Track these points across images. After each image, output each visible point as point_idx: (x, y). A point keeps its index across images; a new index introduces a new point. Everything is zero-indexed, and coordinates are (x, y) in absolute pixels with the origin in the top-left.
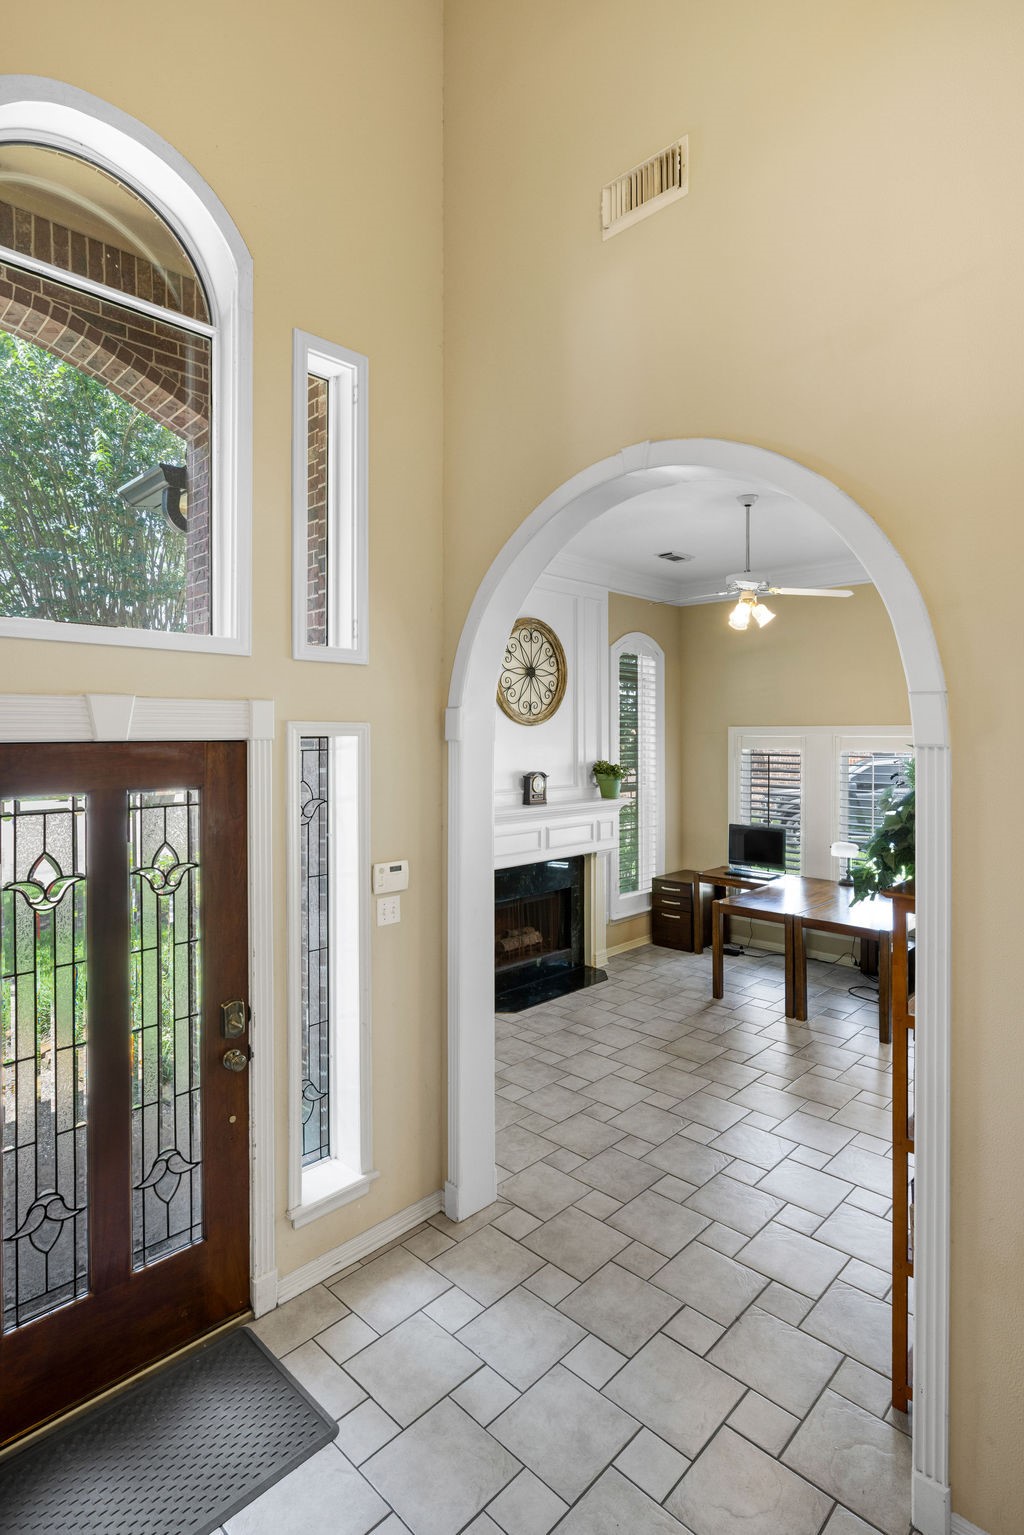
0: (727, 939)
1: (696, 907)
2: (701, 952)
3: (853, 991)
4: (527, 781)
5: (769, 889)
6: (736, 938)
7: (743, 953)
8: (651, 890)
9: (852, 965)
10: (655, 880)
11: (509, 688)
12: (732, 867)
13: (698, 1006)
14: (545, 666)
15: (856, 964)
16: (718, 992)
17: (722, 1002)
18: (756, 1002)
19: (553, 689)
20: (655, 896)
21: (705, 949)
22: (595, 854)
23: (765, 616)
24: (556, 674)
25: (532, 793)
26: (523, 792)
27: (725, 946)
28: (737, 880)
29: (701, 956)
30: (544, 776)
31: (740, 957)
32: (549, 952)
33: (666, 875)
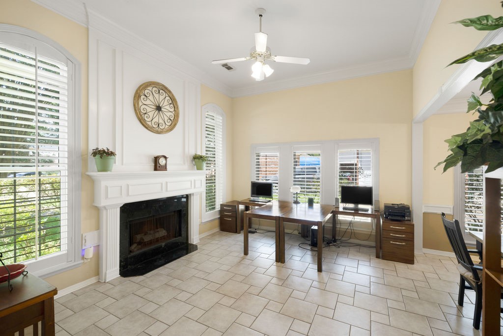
0: (250, 226)
1: (238, 215)
2: (239, 233)
3: (300, 245)
4: (156, 159)
5: (267, 206)
6: (254, 226)
7: (256, 232)
8: (220, 209)
9: (297, 234)
10: (221, 205)
11: (145, 113)
12: (252, 198)
13: (237, 260)
14: (167, 107)
15: (299, 233)
16: (246, 252)
17: (248, 257)
18: (262, 255)
19: (172, 119)
20: (222, 211)
21: (242, 231)
22: (193, 194)
23: (269, 71)
24: (174, 112)
25: (158, 165)
26: (154, 165)
27: (250, 230)
28: (254, 203)
29: (240, 234)
30: (165, 158)
31: (256, 234)
32: (170, 239)
33: (226, 203)
